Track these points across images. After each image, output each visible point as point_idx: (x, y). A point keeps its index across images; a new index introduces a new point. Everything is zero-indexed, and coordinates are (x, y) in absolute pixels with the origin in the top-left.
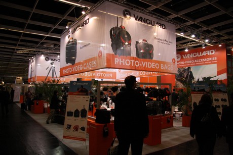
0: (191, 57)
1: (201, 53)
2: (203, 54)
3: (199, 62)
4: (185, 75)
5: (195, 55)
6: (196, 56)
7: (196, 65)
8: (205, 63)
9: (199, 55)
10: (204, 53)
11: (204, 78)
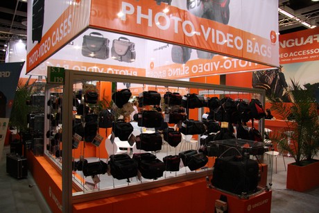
0: (284, 46)
1: (302, 39)
2: (307, 41)
3: (298, 56)
4: (271, 79)
5: (290, 43)
6: (293, 44)
7: (291, 62)
8: (310, 59)
9: (299, 42)
10: (310, 40)
11: (307, 86)
